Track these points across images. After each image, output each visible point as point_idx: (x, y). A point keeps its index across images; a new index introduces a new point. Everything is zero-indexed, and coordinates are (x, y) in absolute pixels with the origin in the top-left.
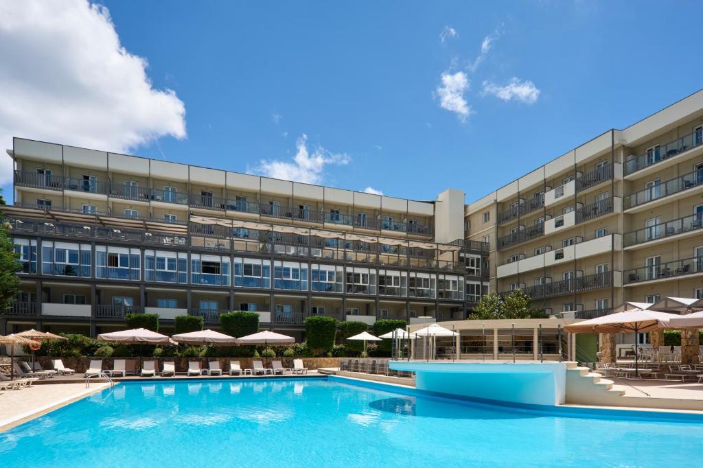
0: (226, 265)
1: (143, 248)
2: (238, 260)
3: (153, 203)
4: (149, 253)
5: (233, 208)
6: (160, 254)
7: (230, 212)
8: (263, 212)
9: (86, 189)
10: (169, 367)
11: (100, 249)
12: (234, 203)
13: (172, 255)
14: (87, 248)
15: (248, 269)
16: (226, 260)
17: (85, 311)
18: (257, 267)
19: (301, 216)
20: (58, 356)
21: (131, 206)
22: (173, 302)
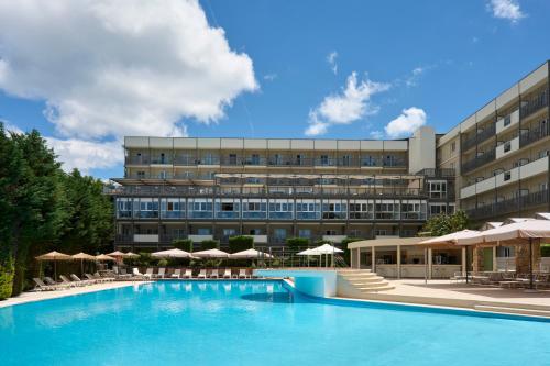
0: (237, 204)
1: (187, 198)
2: (245, 201)
3: (199, 166)
4: (190, 200)
5: (249, 163)
6: (197, 201)
7: (247, 166)
8: (270, 163)
9: (163, 163)
10: (189, 273)
11: (164, 200)
12: (250, 160)
13: (204, 201)
14: (156, 200)
15: (252, 206)
16: (237, 201)
17: (154, 238)
18: (257, 204)
19: (298, 163)
20: (137, 266)
21: (187, 170)
22: (207, 231)
